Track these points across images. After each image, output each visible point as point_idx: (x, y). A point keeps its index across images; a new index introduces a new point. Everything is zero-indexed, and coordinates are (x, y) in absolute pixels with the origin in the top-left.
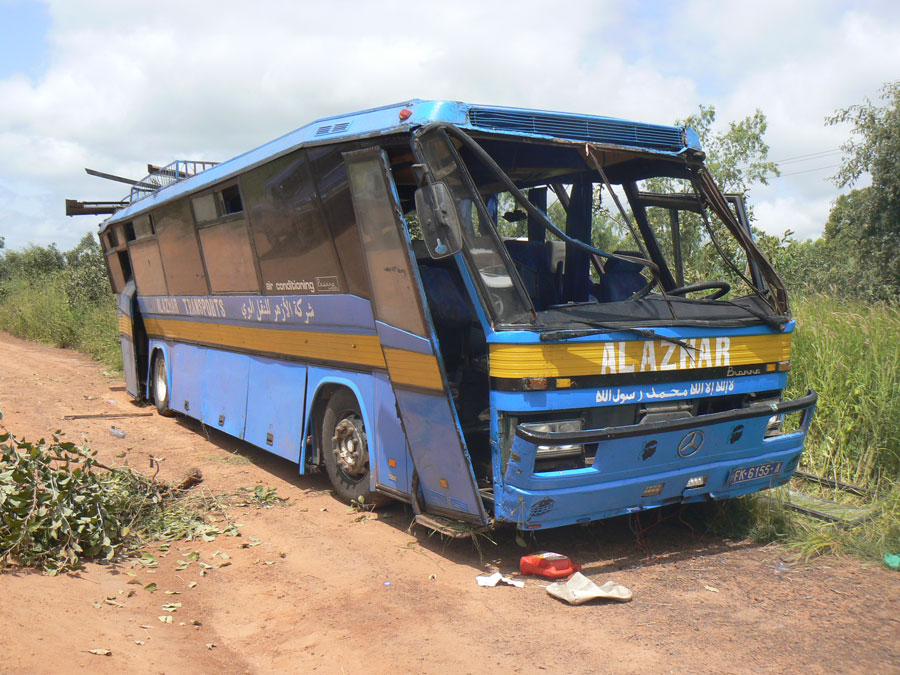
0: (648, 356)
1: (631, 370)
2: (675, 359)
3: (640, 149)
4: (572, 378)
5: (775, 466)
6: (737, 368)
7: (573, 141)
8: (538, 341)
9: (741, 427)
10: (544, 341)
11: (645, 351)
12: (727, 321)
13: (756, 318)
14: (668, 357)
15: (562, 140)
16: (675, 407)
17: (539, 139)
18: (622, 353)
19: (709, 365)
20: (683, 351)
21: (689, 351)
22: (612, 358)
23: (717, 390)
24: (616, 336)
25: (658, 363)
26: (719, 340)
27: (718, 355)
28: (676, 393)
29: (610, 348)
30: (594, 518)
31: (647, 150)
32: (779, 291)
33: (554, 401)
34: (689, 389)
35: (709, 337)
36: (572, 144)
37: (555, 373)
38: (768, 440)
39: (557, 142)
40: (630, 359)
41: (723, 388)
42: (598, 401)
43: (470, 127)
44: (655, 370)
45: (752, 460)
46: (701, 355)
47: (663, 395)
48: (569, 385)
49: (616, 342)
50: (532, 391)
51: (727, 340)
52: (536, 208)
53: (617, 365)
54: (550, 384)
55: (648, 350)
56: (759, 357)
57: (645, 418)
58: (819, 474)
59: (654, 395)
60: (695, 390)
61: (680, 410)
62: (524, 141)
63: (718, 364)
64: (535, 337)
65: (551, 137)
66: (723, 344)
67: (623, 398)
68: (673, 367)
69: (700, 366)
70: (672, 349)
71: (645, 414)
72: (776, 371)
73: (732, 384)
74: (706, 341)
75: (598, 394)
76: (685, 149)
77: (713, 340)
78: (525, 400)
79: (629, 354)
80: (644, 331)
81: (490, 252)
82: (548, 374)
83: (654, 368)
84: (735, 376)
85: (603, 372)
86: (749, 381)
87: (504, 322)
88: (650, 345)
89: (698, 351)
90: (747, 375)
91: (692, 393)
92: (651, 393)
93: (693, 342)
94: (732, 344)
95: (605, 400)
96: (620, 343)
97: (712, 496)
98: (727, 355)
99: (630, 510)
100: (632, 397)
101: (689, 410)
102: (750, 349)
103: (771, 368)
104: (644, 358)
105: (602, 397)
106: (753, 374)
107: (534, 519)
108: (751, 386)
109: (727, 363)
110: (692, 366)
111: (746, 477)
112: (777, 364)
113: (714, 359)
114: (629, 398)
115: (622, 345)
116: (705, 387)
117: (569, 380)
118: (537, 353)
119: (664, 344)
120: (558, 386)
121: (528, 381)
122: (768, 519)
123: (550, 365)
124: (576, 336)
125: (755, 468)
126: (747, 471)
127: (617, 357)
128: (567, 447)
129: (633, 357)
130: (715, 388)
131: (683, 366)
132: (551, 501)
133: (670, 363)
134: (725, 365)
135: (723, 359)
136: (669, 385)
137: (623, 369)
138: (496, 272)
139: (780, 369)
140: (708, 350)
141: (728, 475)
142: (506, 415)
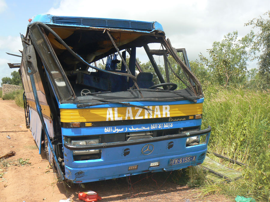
0: (129, 113)
1: (121, 119)
2: (142, 114)
3: (132, 30)
4: (92, 123)
5: (192, 157)
6: (174, 118)
7: (99, 28)
8: (76, 107)
9: (173, 142)
10: (79, 107)
11: (127, 111)
12: (167, 99)
13: (182, 98)
14: (138, 113)
15: (94, 28)
16: (144, 134)
17: (83, 27)
18: (116, 112)
19: (160, 116)
20: (146, 111)
21: (149, 111)
22: (112, 114)
23: (164, 127)
24: (112, 105)
25: (134, 116)
26: (164, 107)
27: (164, 113)
28: (144, 128)
29: (110, 111)
30: (107, 179)
31: (135, 31)
32: (198, 86)
33: (84, 132)
34: (150, 127)
35: (159, 105)
36: (99, 29)
37: (85, 121)
38: (188, 147)
39: (92, 28)
40: (120, 115)
41: (166, 126)
42: (105, 132)
43: (52, 23)
44: (133, 119)
45: (181, 155)
46: (155, 113)
47: (137, 129)
48: (91, 125)
49: (113, 108)
50: (74, 128)
51: (168, 107)
52: (77, 54)
53: (114, 117)
54: (82, 125)
55: (129, 111)
56: (184, 113)
57: (129, 138)
58: (230, 158)
59: (132, 129)
60: (153, 127)
61: (146, 135)
62: (77, 28)
63: (164, 116)
64: (75, 106)
65: (89, 27)
66: (166, 108)
67: (117, 130)
68: (141, 118)
69: (155, 117)
70: (140, 110)
71: (129, 137)
72: (194, 119)
73: (172, 124)
74: (157, 107)
75: (105, 129)
76: (154, 30)
77: (161, 106)
78: (72, 132)
79: (119, 112)
80: (124, 103)
81: (57, 72)
82: (81, 121)
83: (132, 118)
84: (173, 121)
85: (107, 120)
86: (180, 123)
87: (64, 100)
88: (130, 109)
89: (153, 111)
90: (179, 121)
91: (151, 128)
92: (131, 128)
93: (151, 107)
94: (171, 108)
95: (109, 131)
96: (115, 108)
97: (164, 169)
98: (168, 113)
99: (125, 176)
100: (122, 130)
101: (151, 135)
102: (179, 110)
103: (190, 118)
104: (127, 114)
105: (107, 130)
106: (182, 120)
107: (77, 179)
108: (181, 125)
109: (168, 116)
110: (151, 117)
111: (179, 162)
112: (194, 116)
113: (162, 114)
114: (121, 130)
115: (116, 109)
116: (158, 126)
117: (91, 123)
118: (77, 113)
119: (136, 108)
120: (86, 126)
121: (72, 124)
122: (195, 178)
123: (82, 118)
124: (91, 106)
125: (183, 159)
126: (179, 160)
127: (114, 114)
128: (93, 151)
129: (121, 114)
130: (163, 126)
131: (146, 117)
132: (83, 172)
133: (140, 116)
134: (168, 117)
135: (166, 114)
136: (140, 125)
137: (117, 119)
138: (60, 80)
139: (196, 118)
140: (159, 110)
141: (169, 161)
142: (67, 137)
